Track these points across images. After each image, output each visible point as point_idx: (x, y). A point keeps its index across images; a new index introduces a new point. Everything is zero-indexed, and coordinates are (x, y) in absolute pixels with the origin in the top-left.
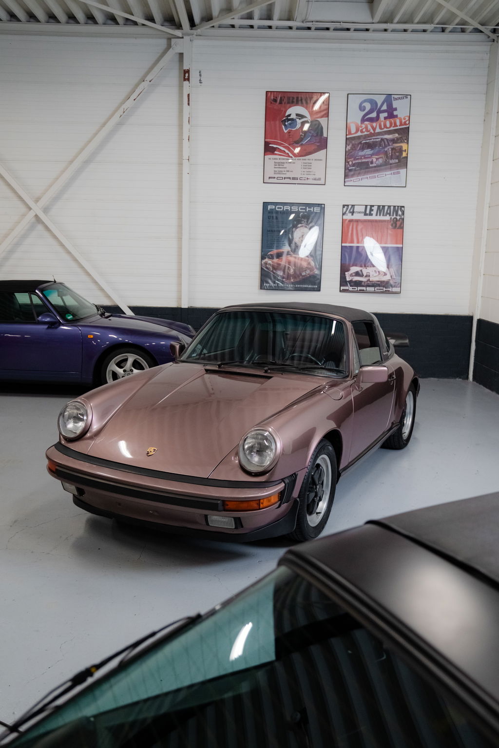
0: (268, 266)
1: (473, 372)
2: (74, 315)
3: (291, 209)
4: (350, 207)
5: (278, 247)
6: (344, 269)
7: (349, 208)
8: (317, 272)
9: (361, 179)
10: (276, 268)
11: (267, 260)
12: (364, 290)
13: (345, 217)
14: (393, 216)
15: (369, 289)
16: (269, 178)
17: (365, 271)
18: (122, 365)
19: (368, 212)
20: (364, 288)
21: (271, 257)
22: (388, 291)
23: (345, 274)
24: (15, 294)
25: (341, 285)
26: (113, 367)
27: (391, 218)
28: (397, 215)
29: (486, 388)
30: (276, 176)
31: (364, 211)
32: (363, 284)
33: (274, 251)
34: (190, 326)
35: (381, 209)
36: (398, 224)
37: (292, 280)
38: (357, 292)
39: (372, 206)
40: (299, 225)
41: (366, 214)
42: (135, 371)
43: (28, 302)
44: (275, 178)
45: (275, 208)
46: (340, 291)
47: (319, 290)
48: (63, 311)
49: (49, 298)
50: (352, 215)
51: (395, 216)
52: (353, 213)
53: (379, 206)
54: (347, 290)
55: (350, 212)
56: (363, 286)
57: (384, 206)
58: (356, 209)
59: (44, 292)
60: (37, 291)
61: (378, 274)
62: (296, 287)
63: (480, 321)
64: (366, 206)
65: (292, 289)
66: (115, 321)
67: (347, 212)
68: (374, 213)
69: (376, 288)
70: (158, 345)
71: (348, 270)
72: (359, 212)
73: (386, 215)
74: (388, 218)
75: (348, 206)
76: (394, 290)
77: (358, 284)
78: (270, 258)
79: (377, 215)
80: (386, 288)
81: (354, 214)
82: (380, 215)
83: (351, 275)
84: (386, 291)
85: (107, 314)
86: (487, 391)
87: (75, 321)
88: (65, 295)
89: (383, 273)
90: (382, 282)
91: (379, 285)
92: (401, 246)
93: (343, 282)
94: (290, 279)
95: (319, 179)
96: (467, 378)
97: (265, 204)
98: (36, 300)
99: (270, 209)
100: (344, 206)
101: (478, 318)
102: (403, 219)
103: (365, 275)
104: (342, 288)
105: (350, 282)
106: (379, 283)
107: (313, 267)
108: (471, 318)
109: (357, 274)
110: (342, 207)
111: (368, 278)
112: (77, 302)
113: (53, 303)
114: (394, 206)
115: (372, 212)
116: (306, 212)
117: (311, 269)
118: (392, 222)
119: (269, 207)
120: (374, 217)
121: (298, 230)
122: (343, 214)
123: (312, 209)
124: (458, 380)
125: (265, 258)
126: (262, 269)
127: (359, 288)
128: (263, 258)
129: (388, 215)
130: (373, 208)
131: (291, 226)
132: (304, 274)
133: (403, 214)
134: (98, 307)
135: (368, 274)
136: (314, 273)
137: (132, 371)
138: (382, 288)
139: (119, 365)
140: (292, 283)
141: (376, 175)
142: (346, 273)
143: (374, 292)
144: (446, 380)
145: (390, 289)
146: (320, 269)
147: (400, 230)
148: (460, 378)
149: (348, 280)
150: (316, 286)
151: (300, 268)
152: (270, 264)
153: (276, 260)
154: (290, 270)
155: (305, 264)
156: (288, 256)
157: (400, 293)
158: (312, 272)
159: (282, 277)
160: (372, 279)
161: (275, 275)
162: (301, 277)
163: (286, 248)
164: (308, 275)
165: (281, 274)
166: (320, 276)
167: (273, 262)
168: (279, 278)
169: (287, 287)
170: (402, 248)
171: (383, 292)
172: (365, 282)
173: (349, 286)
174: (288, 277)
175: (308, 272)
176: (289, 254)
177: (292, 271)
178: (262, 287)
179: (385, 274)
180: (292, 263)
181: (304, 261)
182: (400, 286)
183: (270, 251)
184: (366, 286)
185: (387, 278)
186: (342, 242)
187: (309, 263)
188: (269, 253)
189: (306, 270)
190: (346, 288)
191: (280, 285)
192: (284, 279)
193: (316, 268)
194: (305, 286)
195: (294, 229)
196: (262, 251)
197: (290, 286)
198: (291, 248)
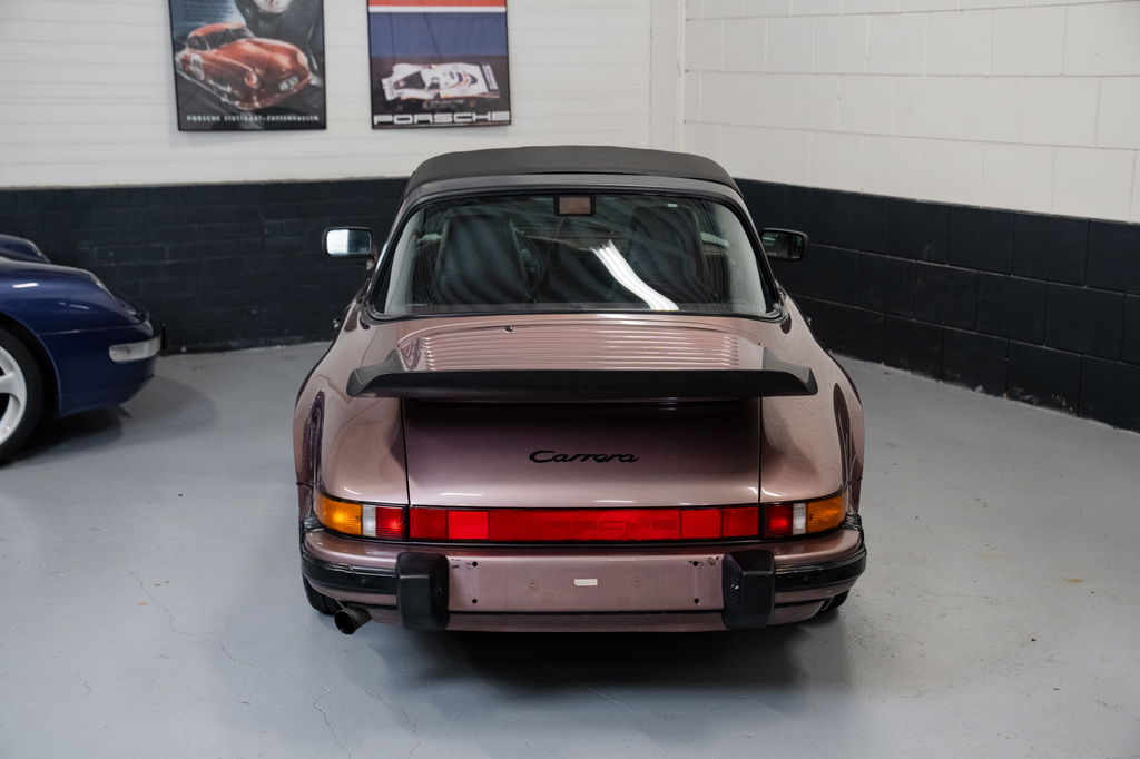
0: (192, 68)
5: (216, 18)
6: (378, 70)
8: (314, 81)
10: (220, 73)
11: (187, 52)
12: (428, 122)
15: (440, 118)
17: (428, 75)
20: (429, 117)
21: (200, 44)
22: (486, 120)
23: (381, 85)
25: (374, 112)
32: (425, 106)
33: (203, 28)
37: (257, 105)
38: (412, 127)
46: (374, 127)
47: (321, 125)
54: (391, 123)
61: (457, 80)
62: (266, 122)
65: (258, 127)
69: (456, 115)
71: (389, 74)
76: (497, 116)
77: (414, 106)
78: (196, 48)
80: (478, 114)
83: (397, 86)
84: (478, 120)
89: (470, 80)
90: (468, 99)
91: (461, 108)
92: (501, 9)
93: (379, 103)
94: (253, 102)
103: (428, 83)
104: (378, 119)
105: (397, 101)
106: (461, 102)
107: (304, 68)
109: (414, 81)
111: (434, 92)
117: (298, 71)
125: (182, 48)
126: (177, 76)
127: (418, 117)
128: (177, 46)
132: (284, 86)
135: (435, 81)
136: (309, 86)
138: (469, 114)
140: (257, 112)
142: (385, 81)
143: (453, 125)
145: (488, 117)
146: (322, 73)
149: (389, 97)
150: (316, 118)
151: (271, 73)
152: (196, 64)
153: (211, 53)
154: (249, 79)
155: (284, 61)
156: (242, 41)
157: (509, 122)
158: (303, 83)
159: (231, 96)
160: (444, 93)
161: (214, 93)
162: (277, 95)
163: (235, 20)
164: (295, 91)
165: (229, 89)
166: (322, 90)
167: (204, 57)
168: (224, 100)
169: (248, 123)
170: (505, 14)
171: (472, 125)
172: (429, 102)
173: (393, 114)
174: (247, 95)
175: (294, 81)
176: (245, 37)
177: (255, 79)
178: (183, 126)
179: (474, 80)
180: (252, 60)
181: (281, 53)
182: (508, 108)
183: (196, 28)
184: (433, 112)
185: (479, 89)
186: (368, 5)
187: (293, 56)
188: (191, 34)
189: (289, 77)
190: (388, 118)
191: (227, 118)
192: (237, 104)
194: (290, 117)
196: (172, 28)
197: (253, 119)
198: (247, 22)
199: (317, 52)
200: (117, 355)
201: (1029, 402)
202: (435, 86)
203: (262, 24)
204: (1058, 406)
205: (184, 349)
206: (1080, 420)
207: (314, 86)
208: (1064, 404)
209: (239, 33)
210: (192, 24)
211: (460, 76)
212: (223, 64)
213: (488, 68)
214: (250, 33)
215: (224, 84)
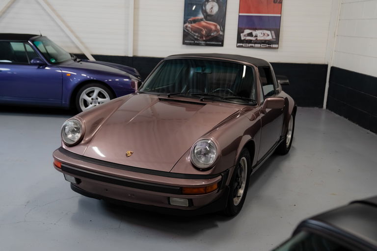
0: (188, 28)
1: (327, 103)
2: (56, 60)
5: (196, 15)
6: (240, 31)
8: (221, 33)
10: (195, 30)
11: (187, 24)
15: (257, 45)
17: (254, 33)
18: (90, 95)
20: (253, 45)
21: (191, 22)
23: (240, 35)
24: (11, 43)
25: (238, 42)
26: (84, 96)
29: (337, 113)
33: (193, 18)
34: (135, 69)
37: (204, 39)
38: (248, 47)
40: (210, 0)
42: (100, 100)
43: (24, 50)
46: (237, 47)
47: (222, 45)
48: (48, 56)
49: (38, 47)
54: (242, 46)
56: (252, 43)
59: (35, 43)
60: (29, 42)
62: (206, 44)
63: (333, 68)
65: (204, 45)
66: (84, 65)
69: (261, 45)
70: (114, 81)
71: (243, 32)
76: (274, 46)
77: (250, 42)
78: (189, 23)
80: (268, 45)
83: (245, 36)
84: (268, 47)
85: (78, 60)
86: (337, 116)
87: (57, 64)
88: (48, 45)
90: (266, 41)
91: (263, 43)
92: (280, 15)
93: (239, 40)
94: (203, 38)
96: (322, 107)
98: (29, 49)
101: (332, 66)
103: (254, 35)
104: (238, 44)
105: (245, 39)
106: (264, 41)
108: (326, 66)
109: (250, 35)
111: (256, 38)
112: (56, 50)
113: (41, 51)
117: (217, 30)
121: (209, 3)
124: (316, 108)
125: (186, 23)
126: (184, 31)
127: (250, 45)
128: (185, 23)
131: (205, 0)
132: (212, 34)
134: (72, 55)
136: (219, 34)
137: (97, 99)
138: (266, 45)
139: (89, 95)
140: (204, 41)
142: (242, 34)
143: (260, 48)
144: (307, 108)
145: (271, 46)
146: (224, 31)
147: (280, 5)
148: (317, 107)
149: (242, 39)
150: (221, 43)
151: (209, 31)
153: (193, 24)
155: (213, 28)
156: (202, 22)
157: (278, 48)
158: (218, 33)
159: (197, 36)
160: (258, 38)
161: (193, 35)
162: (210, 37)
163: (201, 16)
164: (215, 36)
165: (197, 34)
166: (223, 36)
167: (192, 26)
168: (196, 37)
169: (201, 44)
170: (280, 17)
171: (266, 48)
172: (254, 41)
173: (243, 43)
175: (215, 33)
177: (204, 32)
178: (184, 43)
179: (268, 35)
180: (204, 27)
181: (212, 25)
182: (278, 44)
183: (189, 18)
184: (255, 43)
185: (270, 38)
186: (239, 13)
187: (216, 26)
188: (189, 20)
190: (241, 44)
191: (196, 42)
192: (199, 38)
193: (221, 30)
194: (213, 43)
195: (206, 3)
196: (184, 18)
197: (203, 42)
198: (204, 16)
199: (223, 26)
202: (256, 36)
207: (221, 35)
209: (202, 20)
211: (264, 34)
212: (196, 27)
213: (273, 32)
214: (204, 20)
215: (196, 33)
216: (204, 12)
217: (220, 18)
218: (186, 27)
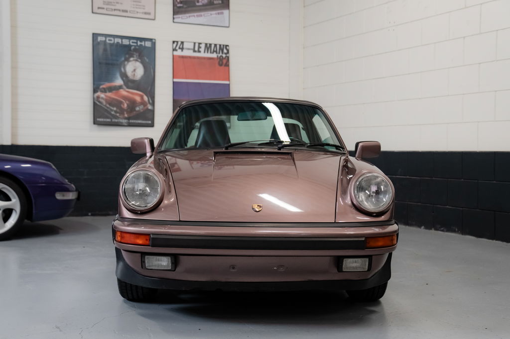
0: (101, 100)
3: (122, 42)
4: (179, 43)
5: (111, 81)
6: (176, 104)
7: (178, 45)
8: (150, 107)
9: (189, 16)
10: (112, 102)
11: (99, 94)
13: (175, 53)
14: (219, 53)
16: (99, 8)
19: (196, 49)
21: (104, 91)
27: (218, 56)
28: (222, 53)
30: (105, 7)
31: (192, 47)
33: (106, 85)
35: (208, 47)
36: (225, 61)
37: (126, 115)
39: (200, 44)
40: (132, 59)
41: (194, 51)
44: (103, 8)
45: (105, 40)
47: (152, 125)
50: (182, 51)
51: (221, 54)
52: (182, 49)
53: (206, 44)
55: (179, 48)
57: (210, 45)
58: (186, 45)
62: (129, 123)
64: (195, 43)
65: (126, 124)
67: (177, 48)
68: (202, 49)
72: (189, 49)
73: (213, 53)
74: (214, 55)
75: (177, 42)
79: (205, 52)
81: (184, 50)
82: (208, 52)
92: (227, 82)
94: (124, 114)
95: (149, 14)
97: (95, 36)
99: (100, 41)
100: (174, 42)
102: (228, 57)
107: (145, 102)
110: (172, 43)
114: (220, 45)
115: (200, 50)
116: (137, 45)
117: (143, 103)
118: (219, 60)
119: (100, 39)
120: (203, 54)
121: (130, 63)
122: (174, 50)
123: (143, 43)
125: (97, 92)
126: (95, 104)
128: (95, 91)
129: (215, 53)
130: (201, 45)
131: (123, 59)
132: (137, 109)
133: (228, 52)
136: (147, 109)
140: (126, 118)
141: (202, 13)
146: (153, 104)
147: (227, 68)
150: (150, 122)
151: (133, 104)
152: (102, 98)
153: (109, 94)
154: (124, 105)
155: (138, 99)
156: (121, 90)
158: (145, 108)
159: (116, 112)
161: (109, 110)
162: (135, 112)
163: (119, 82)
164: (142, 111)
165: (115, 109)
166: (153, 111)
167: (106, 96)
168: (113, 113)
169: (122, 123)
170: (229, 85)
174: (122, 111)
175: (142, 107)
176: (122, 88)
177: (126, 105)
178: (95, 122)
180: (125, 98)
181: (137, 96)
183: (102, 85)
186: (173, 78)
187: (142, 97)
188: (101, 87)
189: (140, 105)
191: (113, 120)
192: (118, 115)
193: (149, 103)
194: (139, 122)
195: (126, 63)
196: (94, 84)
197: (124, 121)
198: (124, 82)
199: (152, 96)
200: (59, 196)
201: (443, 231)
203: (130, 84)
204: (454, 231)
205: (90, 214)
206: (463, 236)
207: (150, 110)
208: (457, 230)
209: (120, 87)
210: (102, 83)
212: (114, 99)
214: (124, 87)
215: (113, 107)
216: (124, 76)
217: (147, 85)
218: (98, 97)
